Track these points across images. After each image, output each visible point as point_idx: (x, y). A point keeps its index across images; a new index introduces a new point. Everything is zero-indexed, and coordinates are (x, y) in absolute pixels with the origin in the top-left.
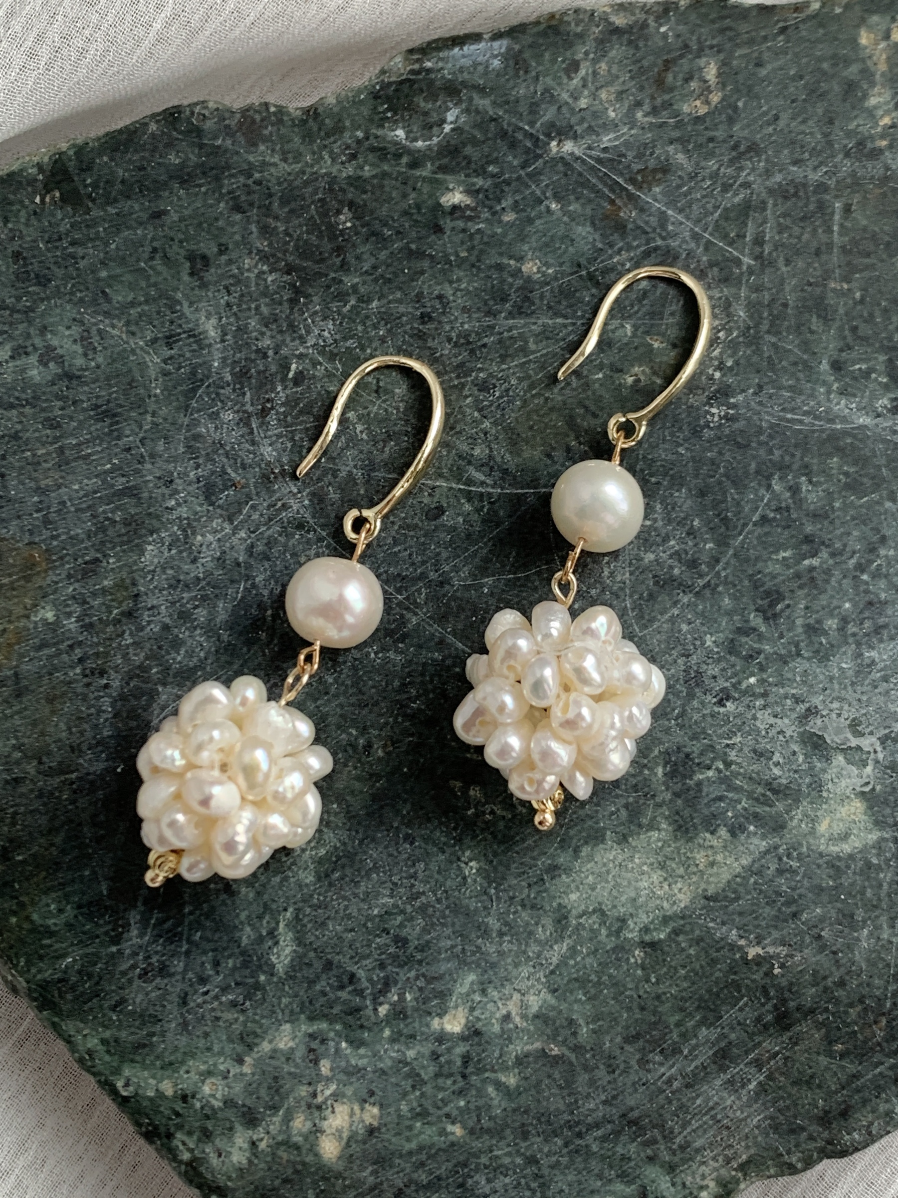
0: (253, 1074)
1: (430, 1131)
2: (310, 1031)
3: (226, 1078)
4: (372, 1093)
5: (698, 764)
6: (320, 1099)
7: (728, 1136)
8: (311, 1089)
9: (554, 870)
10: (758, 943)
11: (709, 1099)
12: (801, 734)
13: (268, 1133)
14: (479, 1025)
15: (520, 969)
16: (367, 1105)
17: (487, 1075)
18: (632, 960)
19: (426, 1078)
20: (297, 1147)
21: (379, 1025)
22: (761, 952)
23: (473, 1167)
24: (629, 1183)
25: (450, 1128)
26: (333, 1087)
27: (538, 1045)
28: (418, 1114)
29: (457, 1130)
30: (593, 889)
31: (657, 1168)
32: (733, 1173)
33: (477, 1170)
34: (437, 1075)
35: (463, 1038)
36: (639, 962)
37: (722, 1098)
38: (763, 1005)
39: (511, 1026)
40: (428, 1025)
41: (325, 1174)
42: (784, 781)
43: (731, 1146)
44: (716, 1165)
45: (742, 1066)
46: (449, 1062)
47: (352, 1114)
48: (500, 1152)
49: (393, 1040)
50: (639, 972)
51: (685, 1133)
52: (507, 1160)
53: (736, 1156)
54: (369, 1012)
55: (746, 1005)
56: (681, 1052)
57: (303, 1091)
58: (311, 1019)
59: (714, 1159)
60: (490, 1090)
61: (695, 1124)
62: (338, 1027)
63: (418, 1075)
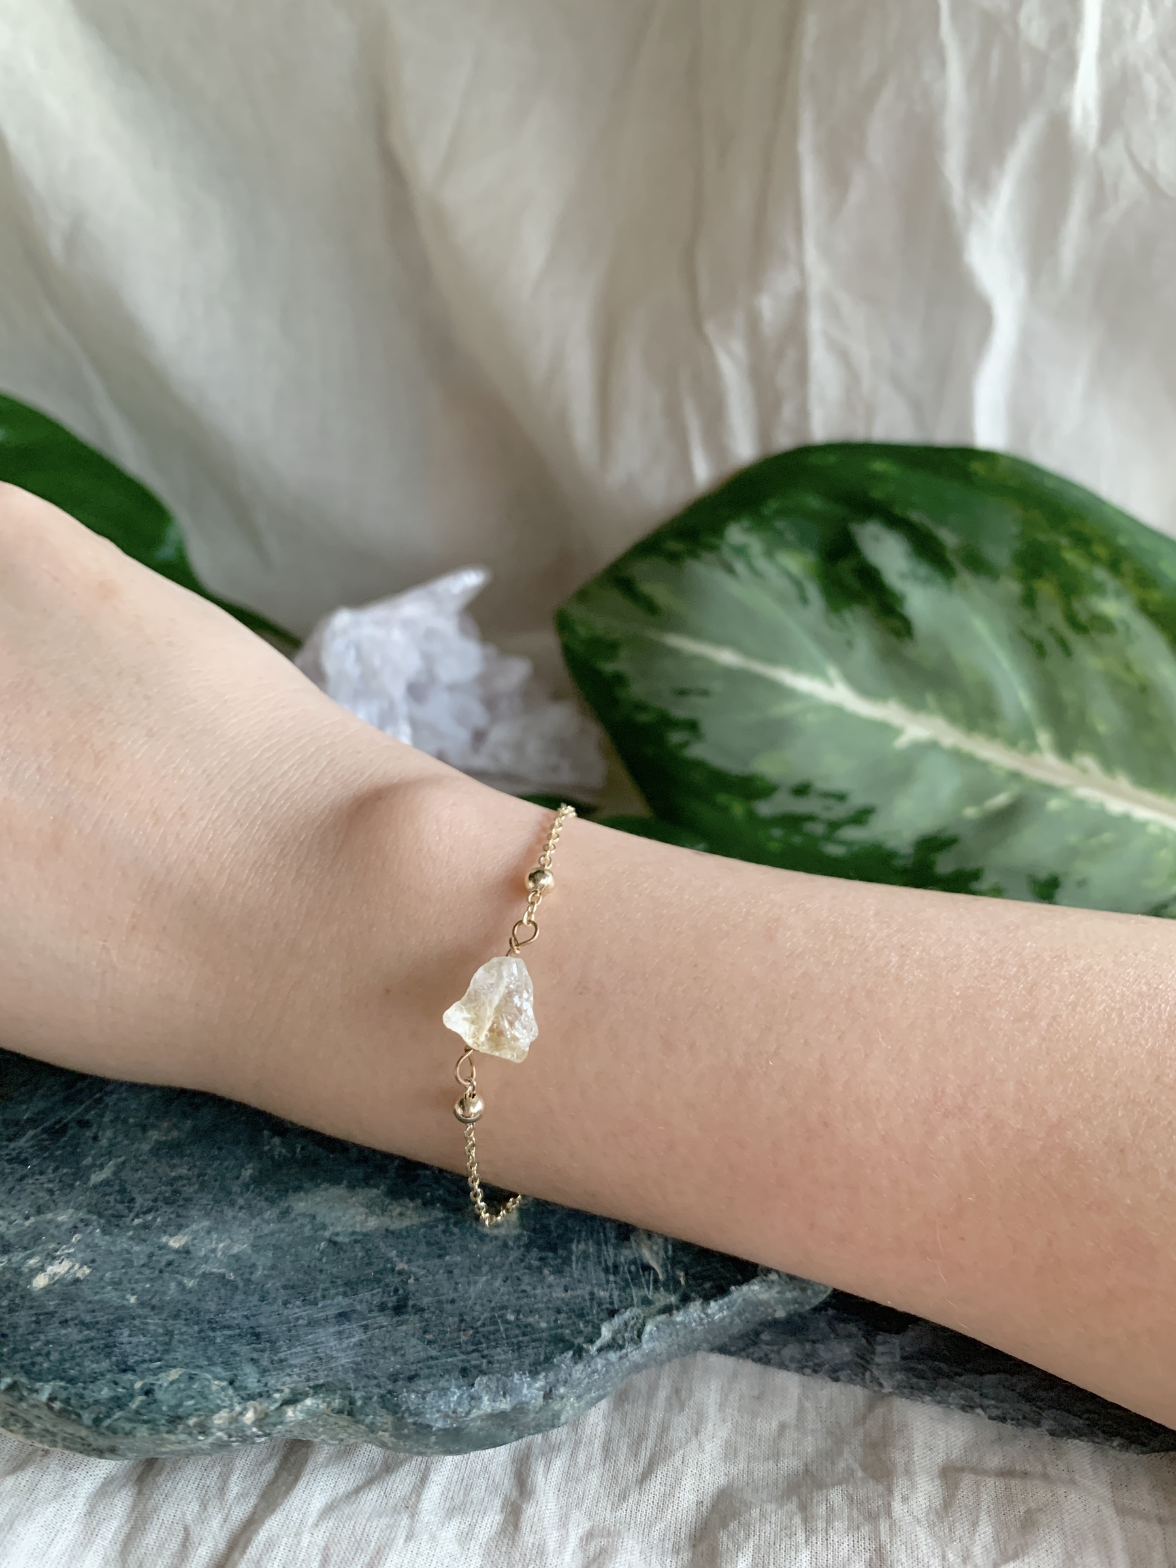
0: (29, 1227)
1: (113, 1294)
2: (83, 1217)
3: (10, 1223)
4: (93, 1261)
6: (58, 1253)
7: (318, 1364)
8: (57, 1246)
9: (298, 1189)
10: (407, 1263)
11: (317, 1338)
13: (9, 1260)
14: (191, 1248)
15: (240, 1228)
16: (85, 1268)
17: (176, 1275)
18: (317, 1247)
19: (135, 1264)
20: (20, 1274)
21: (128, 1228)
22: (406, 1267)
23: (126, 1323)
24: (226, 1370)
25: (128, 1296)
26: (72, 1250)
27: (222, 1270)
28: (114, 1282)
29: (133, 1300)
30: (317, 1204)
31: (255, 1368)
32: (307, 1389)
33: (126, 1326)
34: (143, 1265)
35: (177, 1251)
36: (321, 1248)
37: (327, 1340)
38: (390, 1296)
39: (213, 1255)
40: (159, 1238)
41: (26, 1295)
43: (315, 1371)
44: (299, 1379)
45: (354, 1326)
46: (158, 1261)
47: (72, 1267)
48: (152, 1321)
49: (131, 1238)
50: (317, 1254)
51: (289, 1352)
52: (152, 1328)
53: (317, 1378)
54: (128, 1220)
55: (378, 1293)
56: (317, 1304)
57: (52, 1246)
58: (89, 1212)
59: (299, 1375)
60: (173, 1285)
61: (299, 1349)
62: (102, 1221)
63: (132, 1262)
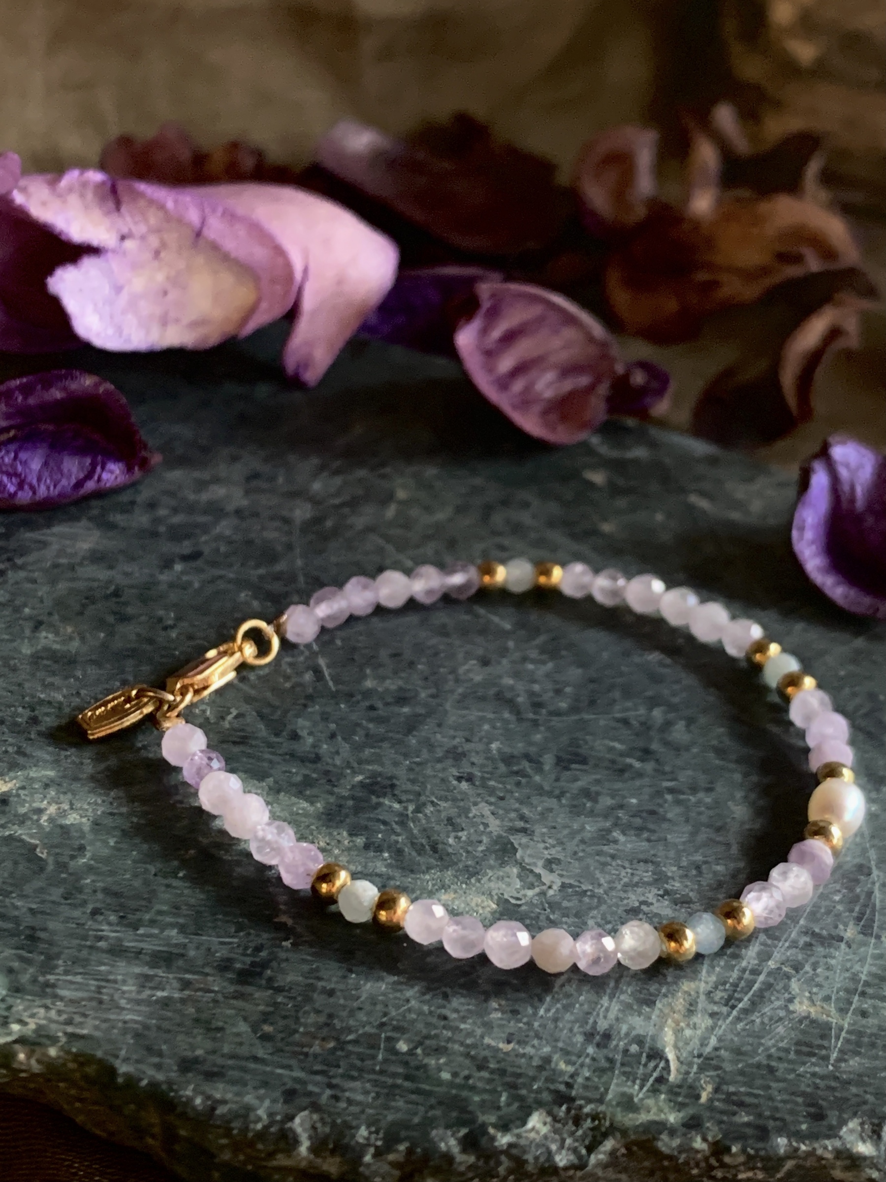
5: (394, 795)
12: (500, 837)
42: (450, 850)
